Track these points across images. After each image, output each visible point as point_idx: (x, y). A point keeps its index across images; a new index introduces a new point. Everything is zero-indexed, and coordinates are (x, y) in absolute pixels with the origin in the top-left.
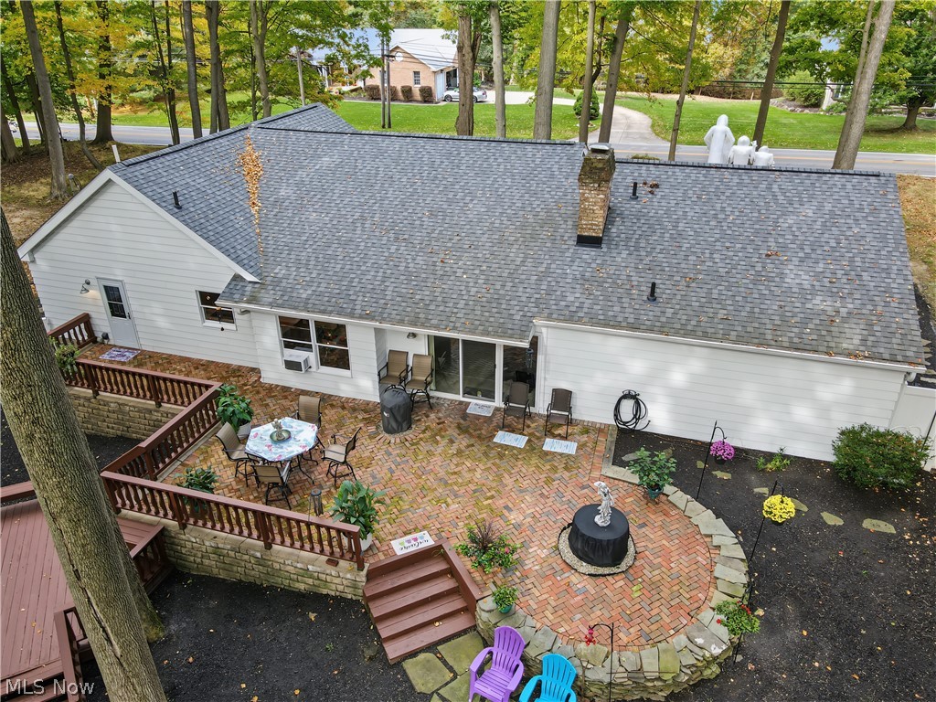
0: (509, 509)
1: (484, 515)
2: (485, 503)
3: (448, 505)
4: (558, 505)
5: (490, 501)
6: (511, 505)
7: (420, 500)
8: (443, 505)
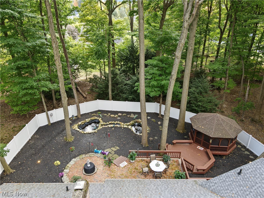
0: (107, 176)
1: (112, 174)
2: (113, 176)
3: (120, 174)
4: (97, 179)
5: (112, 177)
6: (107, 177)
7: (126, 174)
8: (121, 174)
